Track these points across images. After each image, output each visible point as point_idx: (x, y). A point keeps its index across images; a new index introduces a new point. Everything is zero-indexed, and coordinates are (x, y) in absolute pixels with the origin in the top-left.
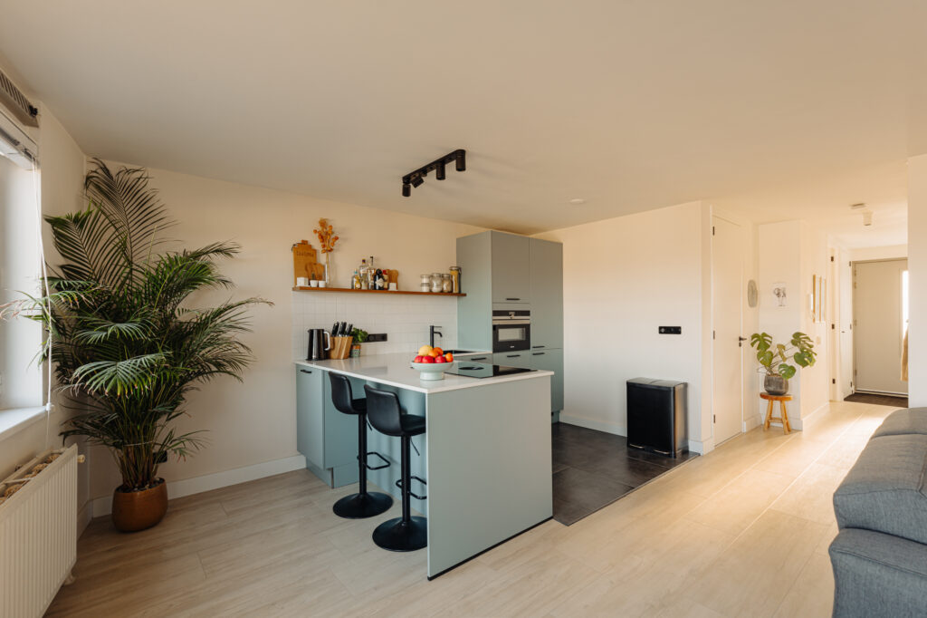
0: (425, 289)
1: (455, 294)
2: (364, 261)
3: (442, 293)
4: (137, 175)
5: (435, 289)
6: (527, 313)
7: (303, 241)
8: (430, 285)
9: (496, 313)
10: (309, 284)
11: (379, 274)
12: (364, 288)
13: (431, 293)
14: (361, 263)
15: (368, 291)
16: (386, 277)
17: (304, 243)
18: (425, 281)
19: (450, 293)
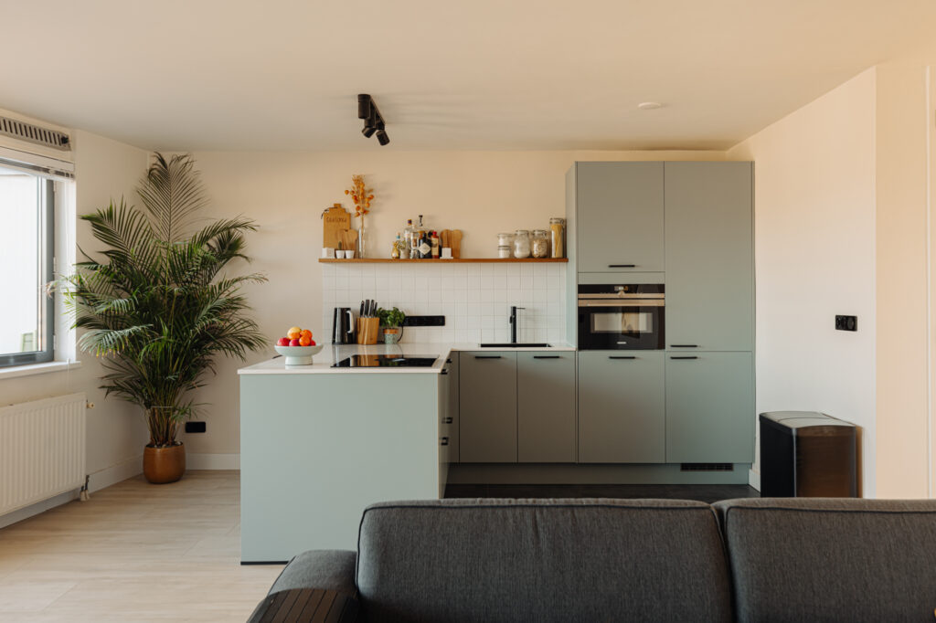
0: (502, 254)
1: (557, 260)
2: (410, 222)
3: (530, 258)
4: (184, 160)
5: (518, 254)
6: (660, 288)
7: (335, 205)
8: (510, 248)
9: (582, 289)
10: (336, 256)
11: (426, 238)
12: (403, 256)
13: (511, 259)
14: (407, 225)
15: (407, 260)
16: (434, 241)
17: (337, 206)
18: (502, 242)
19: (546, 257)
